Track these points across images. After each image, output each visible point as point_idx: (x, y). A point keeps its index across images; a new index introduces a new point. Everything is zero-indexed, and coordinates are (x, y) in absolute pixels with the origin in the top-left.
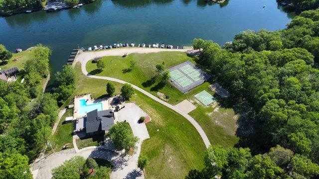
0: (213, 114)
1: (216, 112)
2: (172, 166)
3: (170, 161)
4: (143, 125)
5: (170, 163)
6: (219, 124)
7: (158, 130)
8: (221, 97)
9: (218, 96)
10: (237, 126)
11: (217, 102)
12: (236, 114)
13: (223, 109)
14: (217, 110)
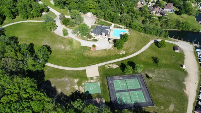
0: (75, 83)
1: (75, 85)
2: (59, 46)
3: (62, 46)
4: (91, 46)
5: (61, 46)
6: (64, 79)
7: (83, 50)
8: (86, 99)
9: (88, 98)
10: (53, 85)
11: (83, 93)
12: (61, 93)
13: (74, 92)
14: (76, 87)
